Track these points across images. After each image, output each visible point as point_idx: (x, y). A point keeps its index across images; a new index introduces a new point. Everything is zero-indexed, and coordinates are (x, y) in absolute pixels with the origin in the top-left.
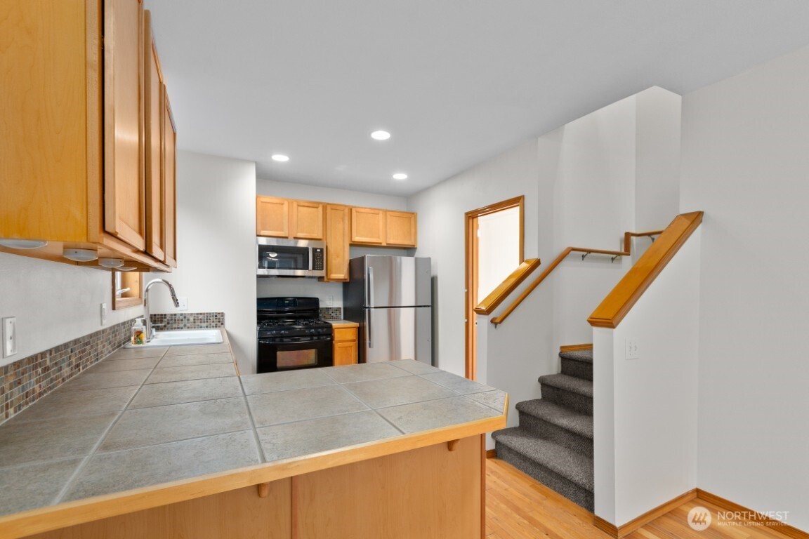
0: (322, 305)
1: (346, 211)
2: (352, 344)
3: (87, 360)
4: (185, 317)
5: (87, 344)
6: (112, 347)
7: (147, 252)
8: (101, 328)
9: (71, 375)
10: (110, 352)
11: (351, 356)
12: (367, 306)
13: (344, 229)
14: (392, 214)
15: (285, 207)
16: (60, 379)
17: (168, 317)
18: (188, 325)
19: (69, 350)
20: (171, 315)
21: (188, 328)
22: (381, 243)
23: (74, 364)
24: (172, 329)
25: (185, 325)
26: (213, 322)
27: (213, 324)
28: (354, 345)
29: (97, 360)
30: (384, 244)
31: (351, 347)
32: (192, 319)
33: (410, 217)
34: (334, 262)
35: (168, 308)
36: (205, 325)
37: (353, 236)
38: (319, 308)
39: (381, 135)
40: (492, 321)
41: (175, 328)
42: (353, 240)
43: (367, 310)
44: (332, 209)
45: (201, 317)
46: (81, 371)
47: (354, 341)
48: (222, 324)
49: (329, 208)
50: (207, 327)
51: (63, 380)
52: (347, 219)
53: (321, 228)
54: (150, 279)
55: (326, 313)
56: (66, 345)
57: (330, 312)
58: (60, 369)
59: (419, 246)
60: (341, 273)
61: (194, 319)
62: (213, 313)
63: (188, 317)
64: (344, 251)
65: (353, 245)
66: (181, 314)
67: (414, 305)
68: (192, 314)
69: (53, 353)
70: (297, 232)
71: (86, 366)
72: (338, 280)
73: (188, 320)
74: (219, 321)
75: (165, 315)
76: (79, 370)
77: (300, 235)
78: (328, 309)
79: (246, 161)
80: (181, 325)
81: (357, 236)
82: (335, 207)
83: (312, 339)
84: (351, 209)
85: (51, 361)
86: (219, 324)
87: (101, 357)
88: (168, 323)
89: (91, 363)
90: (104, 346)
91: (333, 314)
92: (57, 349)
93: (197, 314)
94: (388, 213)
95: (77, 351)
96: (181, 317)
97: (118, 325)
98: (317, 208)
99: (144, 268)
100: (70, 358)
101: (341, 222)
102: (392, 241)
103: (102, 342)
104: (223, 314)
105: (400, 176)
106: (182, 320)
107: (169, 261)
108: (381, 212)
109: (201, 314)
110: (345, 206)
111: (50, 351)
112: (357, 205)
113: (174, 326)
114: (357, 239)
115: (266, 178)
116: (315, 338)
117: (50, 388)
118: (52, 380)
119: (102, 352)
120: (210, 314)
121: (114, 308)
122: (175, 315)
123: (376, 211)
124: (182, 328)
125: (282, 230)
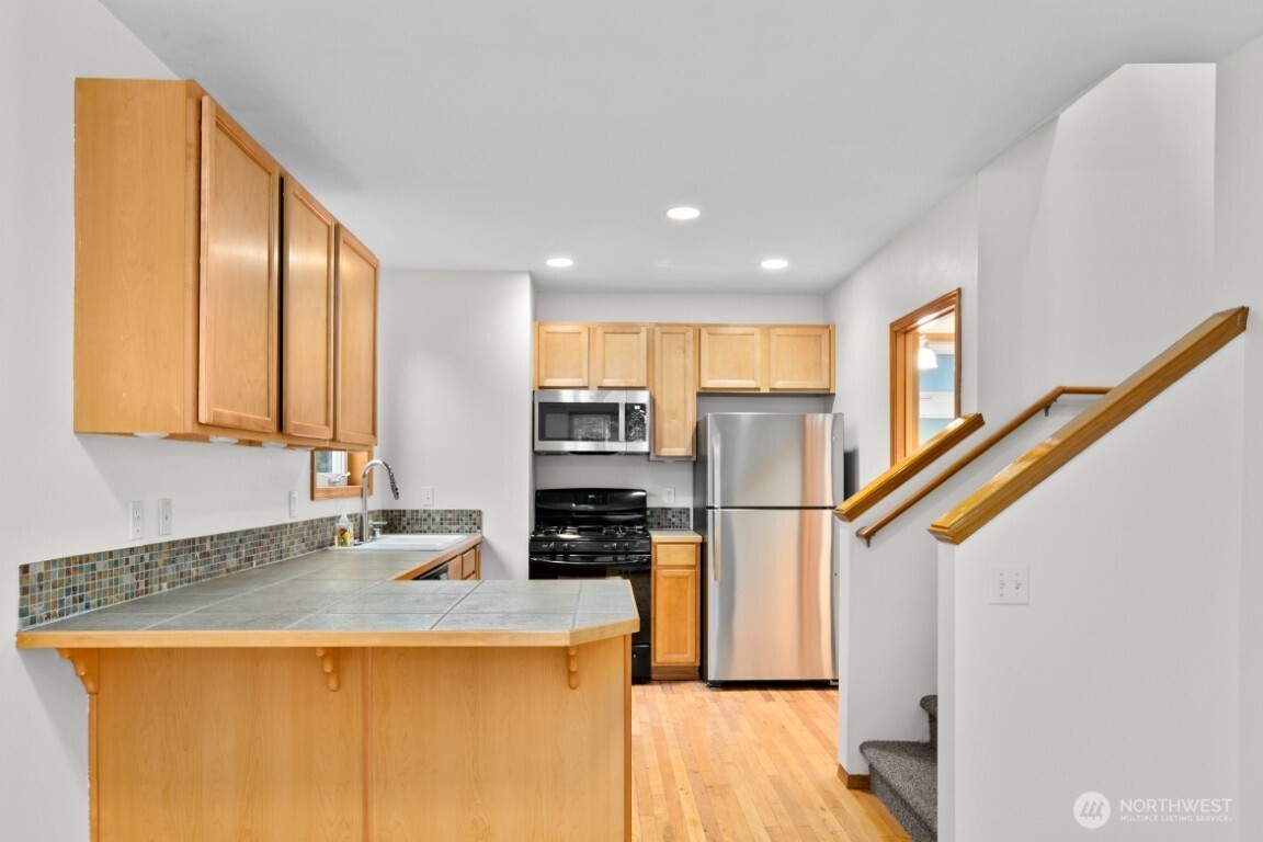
0: (651, 503)
1: (690, 334)
2: (688, 572)
3: (265, 555)
4: (429, 516)
5: (264, 536)
6: (307, 545)
8: (288, 520)
9: (238, 568)
10: (302, 552)
11: (686, 593)
12: (710, 504)
13: (685, 366)
14: (778, 331)
15: (584, 339)
16: (224, 569)
17: (408, 515)
18: (433, 527)
19: (237, 540)
20: (412, 511)
21: (433, 532)
22: (758, 389)
23: (243, 556)
24: (413, 532)
25: (429, 528)
26: (467, 524)
27: (467, 528)
28: (692, 575)
29: (281, 557)
30: (765, 390)
31: (687, 577)
32: (438, 518)
34: (666, 426)
36: (455, 528)
37: (702, 379)
38: (646, 509)
39: (684, 213)
40: (858, 534)
41: (417, 532)
42: (703, 385)
43: (710, 511)
44: (663, 333)
45: (450, 516)
46: (255, 566)
47: (694, 567)
48: (479, 528)
49: (658, 331)
50: (458, 532)
51: (228, 571)
52: (690, 348)
53: (644, 368)
54: (370, 461)
55: (662, 516)
56: (233, 535)
57: (670, 516)
58: (224, 558)
59: (838, 390)
60: (681, 447)
61: (442, 519)
62: (467, 511)
63: (433, 515)
64: (686, 406)
65: (704, 394)
66: (425, 511)
68: (438, 511)
69: (215, 540)
70: (604, 377)
71: (262, 562)
72: (677, 460)
73: (433, 520)
74: (475, 524)
75: (404, 511)
76: (252, 565)
77: (608, 382)
78: (665, 510)
80: (425, 528)
81: (710, 378)
82: (670, 329)
83: (615, 559)
84: (700, 331)
85: (211, 547)
86: (474, 528)
87: (286, 556)
88: (408, 524)
89: (271, 560)
90: (292, 543)
91: (673, 520)
92: (221, 536)
93: (446, 511)
94: (772, 331)
95: (249, 543)
96: (425, 516)
97: (321, 520)
98: (637, 333)
100: (238, 548)
101: (682, 355)
102: (780, 384)
103: (289, 538)
104: (479, 513)
105: (774, 264)
106: (425, 520)
108: (757, 330)
109: (450, 511)
110: (689, 325)
111: (212, 538)
112: (709, 321)
113: (416, 528)
114: (711, 383)
115: (545, 292)
116: (620, 558)
117: (209, 575)
118: (212, 568)
119: (288, 550)
120: (462, 511)
121: (312, 498)
122: (417, 511)
123: (748, 330)
124: (425, 532)
125: (582, 375)
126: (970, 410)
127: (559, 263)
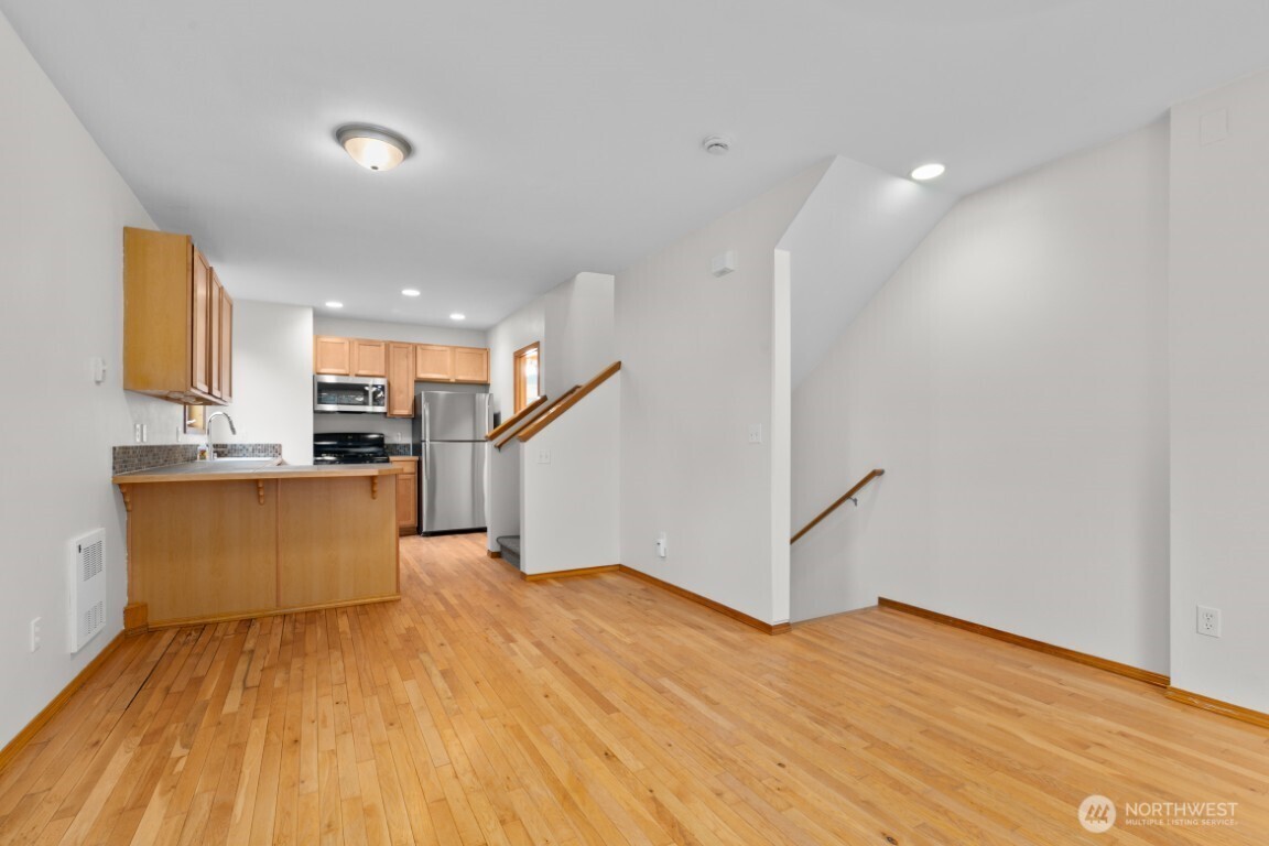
0: (387, 441)
1: (411, 348)
2: (409, 476)
4: (245, 447)
5: (170, 450)
7: (210, 393)
8: (176, 443)
9: (163, 464)
12: (423, 440)
13: (408, 367)
14: (459, 350)
15: (346, 347)
16: (159, 464)
21: (248, 456)
22: (449, 380)
25: (245, 454)
26: (273, 452)
27: (272, 454)
28: (413, 478)
30: (453, 380)
31: (410, 479)
32: (251, 449)
33: (484, 354)
34: (397, 398)
35: (229, 439)
36: (262, 454)
37: (418, 373)
38: (384, 445)
39: (411, 293)
40: (495, 446)
41: (237, 458)
42: (418, 377)
43: (423, 444)
44: (395, 347)
45: (260, 448)
47: (414, 473)
48: (280, 455)
49: (392, 345)
50: (265, 457)
52: (411, 356)
53: (383, 365)
54: (213, 413)
55: (394, 449)
57: (399, 448)
58: (159, 458)
59: (492, 382)
60: (406, 410)
61: (254, 450)
63: (247, 447)
64: (408, 387)
65: (419, 382)
67: (471, 438)
68: (249, 443)
69: (157, 448)
70: (359, 369)
72: (403, 417)
74: (278, 452)
75: (226, 445)
77: (361, 372)
78: (395, 445)
79: (302, 307)
81: (423, 373)
82: (399, 345)
84: (416, 347)
85: (156, 451)
86: (277, 454)
88: (229, 452)
91: (401, 450)
93: (256, 445)
94: (457, 350)
95: (166, 452)
96: (240, 446)
97: (188, 446)
98: (379, 346)
99: (207, 403)
101: (406, 360)
102: (461, 378)
103: (178, 453)
104: (280, 446)
105: (457, 317)
106: (242, 450)
107: (226, 397)
108: (448, 349)
109: (259, 445)
110: (410, 344)
112: (422, 342)
113: (235, 455)
114: (422, 375)
115: (321, 317)
120: (271, 444)
121: (185, 433)
122: (235, 445)
123: (444, 348)
124: (242, 457)
125: (343, 368)
126: (543, 394)
127: (334, 305)
